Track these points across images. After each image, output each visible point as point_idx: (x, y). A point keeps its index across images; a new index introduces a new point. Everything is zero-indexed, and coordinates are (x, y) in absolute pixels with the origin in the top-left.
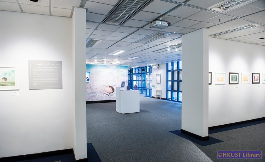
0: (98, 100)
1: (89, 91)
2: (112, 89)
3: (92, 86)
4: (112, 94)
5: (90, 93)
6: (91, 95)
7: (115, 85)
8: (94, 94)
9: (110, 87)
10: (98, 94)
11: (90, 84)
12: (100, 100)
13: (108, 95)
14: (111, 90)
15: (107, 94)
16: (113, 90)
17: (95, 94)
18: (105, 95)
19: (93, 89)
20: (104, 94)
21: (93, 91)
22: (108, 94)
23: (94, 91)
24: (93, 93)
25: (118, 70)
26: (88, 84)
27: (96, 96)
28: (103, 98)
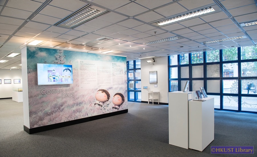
0: (86, 117)
1: (70, 102)
2: (106, 95)
3: (76, 92)
4: (108, 103)
5: (72, 106)
6: (75, 108)
7: (110, 88)
8: (78, 107)
9: (104, 91)
10: (85, 106)
11: (73, 88)
12: (90, 116)
13: (102, 106)
14: (105, 96)
15: (99, 105)
16: (108, 96)
17: (81, 105)
18: (97, 106)
19: (77, 96)
20: (95, 104)
21: (77, 101)
22: (101, 103)
23: (79, 100)
24: (77, 104)
25: (114, 63)
26: (68, 88)
27: (83, 110)
28: (94, 112)
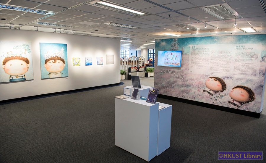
0: (193, 100)
1: (180, 82)
2: (220, 84)
3: (185, 74)
4: (221, 94)
5: (182, 86)
6: (183, 89)
7: (228, 77)
8: (186, 89)
9: (217, 79)
10: (193, 90)
11: (183, 71)
12: (196, 100)
13: (212, 95)
14: (218, 85)
15: (209, 93)
16: (224, 86)
17: (189, 88)
18: (206, 93)
19: (186, 79)
20: (204, 91)
21: (186, 83)
22: (211, 92)
23: (188, 83)
24: (186, 86)
25: (241, 45)
26: (179, 70)
27: (190, 93)
28: (202, 98)
